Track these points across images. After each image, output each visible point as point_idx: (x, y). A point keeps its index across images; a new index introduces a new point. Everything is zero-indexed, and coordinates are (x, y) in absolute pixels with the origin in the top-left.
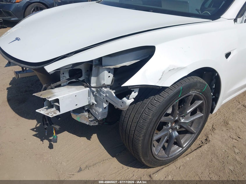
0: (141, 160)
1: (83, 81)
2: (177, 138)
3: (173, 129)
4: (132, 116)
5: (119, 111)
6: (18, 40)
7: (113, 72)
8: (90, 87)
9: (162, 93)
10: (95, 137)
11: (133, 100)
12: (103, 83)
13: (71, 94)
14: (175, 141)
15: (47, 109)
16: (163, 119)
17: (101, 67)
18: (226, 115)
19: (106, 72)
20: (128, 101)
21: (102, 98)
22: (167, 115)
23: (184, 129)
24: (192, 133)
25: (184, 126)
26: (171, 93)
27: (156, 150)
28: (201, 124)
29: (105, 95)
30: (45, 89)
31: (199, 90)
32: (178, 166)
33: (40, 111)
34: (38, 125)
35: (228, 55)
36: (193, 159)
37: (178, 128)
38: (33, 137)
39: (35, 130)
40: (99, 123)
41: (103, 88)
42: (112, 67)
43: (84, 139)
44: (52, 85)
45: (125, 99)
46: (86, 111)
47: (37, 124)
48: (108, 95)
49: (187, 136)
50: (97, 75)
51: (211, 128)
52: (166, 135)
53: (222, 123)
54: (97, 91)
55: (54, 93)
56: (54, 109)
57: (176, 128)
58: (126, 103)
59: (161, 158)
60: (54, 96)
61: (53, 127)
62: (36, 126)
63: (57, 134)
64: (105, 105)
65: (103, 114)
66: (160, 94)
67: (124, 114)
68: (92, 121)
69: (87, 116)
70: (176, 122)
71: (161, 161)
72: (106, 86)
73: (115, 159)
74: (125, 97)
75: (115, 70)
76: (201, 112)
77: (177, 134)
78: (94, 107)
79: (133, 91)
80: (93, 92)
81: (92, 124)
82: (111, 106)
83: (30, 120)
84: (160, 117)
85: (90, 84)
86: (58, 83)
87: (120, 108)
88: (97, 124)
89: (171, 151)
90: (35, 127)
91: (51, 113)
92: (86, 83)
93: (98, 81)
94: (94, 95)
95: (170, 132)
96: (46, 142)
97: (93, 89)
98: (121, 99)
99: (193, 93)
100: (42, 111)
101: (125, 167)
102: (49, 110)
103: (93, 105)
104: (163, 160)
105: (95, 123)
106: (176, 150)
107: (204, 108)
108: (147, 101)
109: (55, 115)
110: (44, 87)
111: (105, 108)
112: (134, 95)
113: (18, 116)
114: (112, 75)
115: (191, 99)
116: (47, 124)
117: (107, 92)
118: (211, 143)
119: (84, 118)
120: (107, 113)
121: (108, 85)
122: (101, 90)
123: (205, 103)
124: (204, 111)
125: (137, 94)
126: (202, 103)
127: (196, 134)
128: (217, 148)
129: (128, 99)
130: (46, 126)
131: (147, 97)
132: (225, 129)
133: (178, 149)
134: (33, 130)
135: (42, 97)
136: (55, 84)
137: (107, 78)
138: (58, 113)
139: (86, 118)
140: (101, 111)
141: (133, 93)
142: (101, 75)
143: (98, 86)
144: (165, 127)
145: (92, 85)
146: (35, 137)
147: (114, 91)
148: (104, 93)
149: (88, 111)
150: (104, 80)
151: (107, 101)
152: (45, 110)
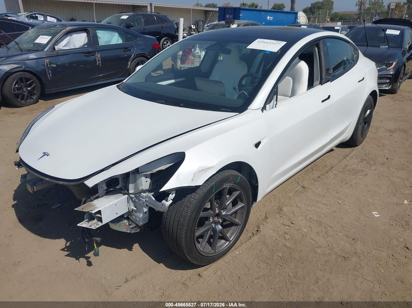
0: (187, 259)
1: (121, 189)
2: (221, 232)
3: (216, 223)
4: (173, 216)
5: (160, 214)
6: (47, 156)
7: (150, 176)
8: (129, 194)
9: (198, 191)
10: (136, 246)
11: (171, 201)
12: (141, 188)
13: (111, 203)
14: (221, 235)
15: (88, 222)
16: (202, 214)
17: (138, 175)
18: (282, 201)
19: (143, 178)
20: (168, 203)
21: (141, 203)
22: (206, 210)
23: (229, 222)
24: (237, 225)
25: (228, 219)
26: (206, 189)
27: (201, 246)
28: (245, 214)
29: (144, 200)
30: (85, 203)
31: (233, 182)
32: (228, 261)
33: (82, 224)
34: (68, 244)
35: (257, 145)
36: (242, 251)
37: (221, 222)
38: (66, 257)
39: (66, 249)
40: (140, 229)
41: (142, 194)
42: (149, 173)
43: (125, 250)
44: (92, 198)
45: (164, 201)
46: (125, 219)
47: (66, 243)
48: (147, 199)
49: (233, 228)
50: (135, 181)
51: (264, 217)
52: (209, 230)
53: (276, 210)
54: (136, 197)
55: (94, 205)
56: (95, 221)
57: (219, 221)
58: (165, 205)
59: (207, 254)
60: (96, 208)
61: (94, 240)
62: (66, 245)
63: (98, 247)
64: (145, 210)
65: (144, 219)
66: (196, 192)
67: (165, 216)
68: (133, 228)
69: (127, 224)
70: (218, 215)
71: (208, 258)
72: (144, 191)
73: (162, 264)
74: (164, 199)
75: (152, 175)
76: (242, 201)
77: (220, 227)
78: (134, 213)
79: (171, 193)
80: (132, 198)
81: (133, 231)
82: (151, 210)
83: (57, 240)
84: (198, 213)
85: (128, 191)
86: (97, 195)
87: (161, 210)
88: (138, 230)
89: (217, 246)
90: (65, 247)
91: (94, 225)
92: (124, 190)
93: (136, 187)
94: (133, 202)
95: (213, 226)
96: (83, 261)
97: (131, 195)
98: (160, 201)
99: (227, 186)
100: (84, 224)
101: (173, 271)
102: (91, 222)
103: (133, 211)
104: (209, 257)
105: (136, 230)
106: (223, 244)
107: (244, 197)
108: (185, 200)
109: (98, 226)
110: (83, 200)
111: (146, 212)
112: (172, 196)
113: (39, 238)
114: (149, 180)
115: (226, 191)
116: (87, 238)
117: (147, 197)
118: (262, 233)
119: (124, 227)
120: (148, 217)
121: (146, 190)
122: (140, 196)
123: (242, 193)
124: (244, 200)
125: (174, 195)
126: (240, 193)
127: (241, 226)
128: (268, 238)
129: (167, 201)
130: (87, 240)
131: (185, 196)
132: (278, 216)
133: (225, 243)
134: (63, 250)
135: (84, 210)
136: (95, 196)
137: (145, 183)
138: (100, 224)
139: (126, 225)
140: (141, 217)
141: (171, 195)
142: (139, 181)
143: (136, 193)
144: (207, 222)
145: (130, 192)
146: (68, 257)
147: (153, 193)
148: (143, 198)
149: (128, 218)
150: (142, 185)
151: (147, 205)
152: (87, 223)
